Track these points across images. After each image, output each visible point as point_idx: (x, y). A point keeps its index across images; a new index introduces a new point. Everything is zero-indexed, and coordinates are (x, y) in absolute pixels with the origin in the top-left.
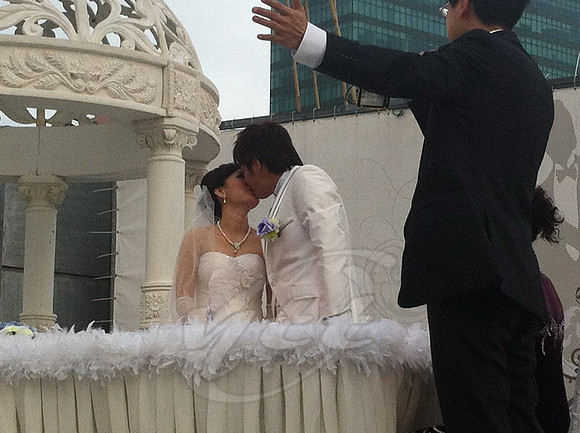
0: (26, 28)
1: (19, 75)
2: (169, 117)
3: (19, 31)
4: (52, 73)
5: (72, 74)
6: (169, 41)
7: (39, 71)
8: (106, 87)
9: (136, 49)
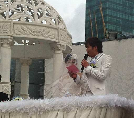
0: (21, 19)
1: (20, 32)
2: (59, 42)
3: (19, 20)
4: (28, 31)
5: (33, 31)
6: (59, 22)
7: (25, 30)
8: (42, 35)
9: (50, 24)
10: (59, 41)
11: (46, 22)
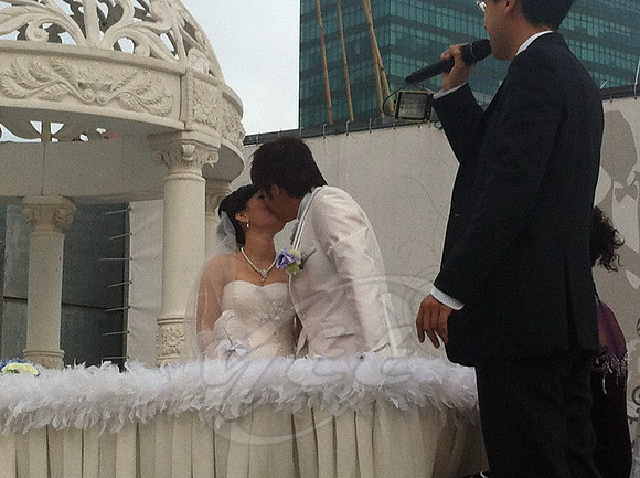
0: (29, 33)
1: (22, 85)
2: (188, 131)
3: (22, 36)
4: (59, 82)
5: (80, 84)
6: (188, 47)
7: (44, 80)
8: (118, 99)
9: (151, 55)
10: (188, 127)
11: (135, 45)
